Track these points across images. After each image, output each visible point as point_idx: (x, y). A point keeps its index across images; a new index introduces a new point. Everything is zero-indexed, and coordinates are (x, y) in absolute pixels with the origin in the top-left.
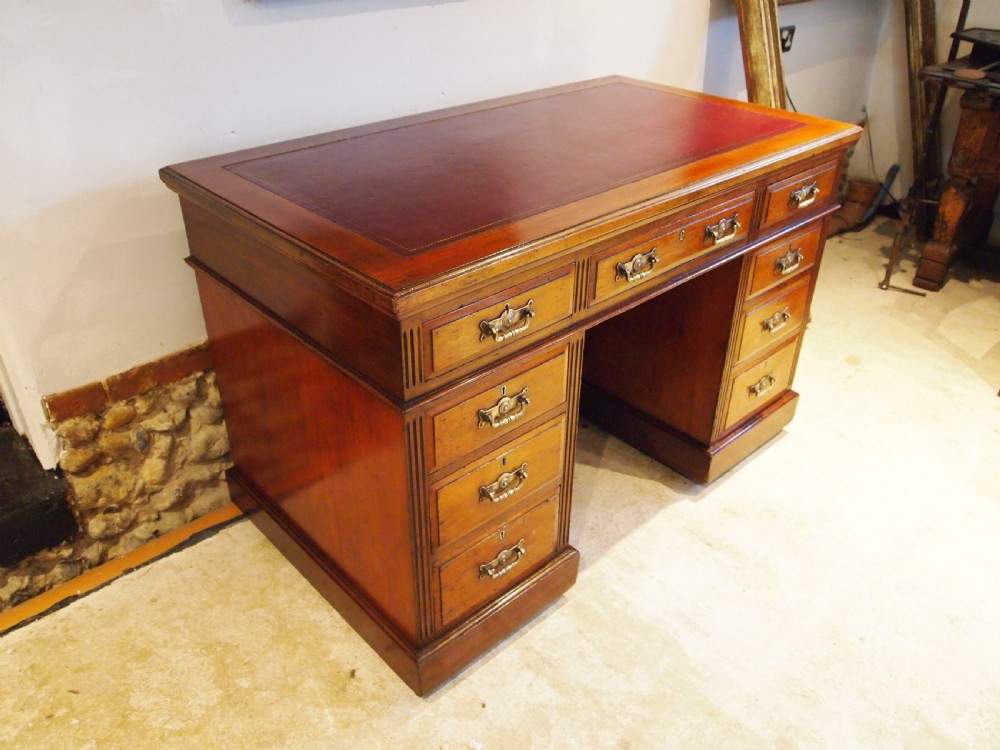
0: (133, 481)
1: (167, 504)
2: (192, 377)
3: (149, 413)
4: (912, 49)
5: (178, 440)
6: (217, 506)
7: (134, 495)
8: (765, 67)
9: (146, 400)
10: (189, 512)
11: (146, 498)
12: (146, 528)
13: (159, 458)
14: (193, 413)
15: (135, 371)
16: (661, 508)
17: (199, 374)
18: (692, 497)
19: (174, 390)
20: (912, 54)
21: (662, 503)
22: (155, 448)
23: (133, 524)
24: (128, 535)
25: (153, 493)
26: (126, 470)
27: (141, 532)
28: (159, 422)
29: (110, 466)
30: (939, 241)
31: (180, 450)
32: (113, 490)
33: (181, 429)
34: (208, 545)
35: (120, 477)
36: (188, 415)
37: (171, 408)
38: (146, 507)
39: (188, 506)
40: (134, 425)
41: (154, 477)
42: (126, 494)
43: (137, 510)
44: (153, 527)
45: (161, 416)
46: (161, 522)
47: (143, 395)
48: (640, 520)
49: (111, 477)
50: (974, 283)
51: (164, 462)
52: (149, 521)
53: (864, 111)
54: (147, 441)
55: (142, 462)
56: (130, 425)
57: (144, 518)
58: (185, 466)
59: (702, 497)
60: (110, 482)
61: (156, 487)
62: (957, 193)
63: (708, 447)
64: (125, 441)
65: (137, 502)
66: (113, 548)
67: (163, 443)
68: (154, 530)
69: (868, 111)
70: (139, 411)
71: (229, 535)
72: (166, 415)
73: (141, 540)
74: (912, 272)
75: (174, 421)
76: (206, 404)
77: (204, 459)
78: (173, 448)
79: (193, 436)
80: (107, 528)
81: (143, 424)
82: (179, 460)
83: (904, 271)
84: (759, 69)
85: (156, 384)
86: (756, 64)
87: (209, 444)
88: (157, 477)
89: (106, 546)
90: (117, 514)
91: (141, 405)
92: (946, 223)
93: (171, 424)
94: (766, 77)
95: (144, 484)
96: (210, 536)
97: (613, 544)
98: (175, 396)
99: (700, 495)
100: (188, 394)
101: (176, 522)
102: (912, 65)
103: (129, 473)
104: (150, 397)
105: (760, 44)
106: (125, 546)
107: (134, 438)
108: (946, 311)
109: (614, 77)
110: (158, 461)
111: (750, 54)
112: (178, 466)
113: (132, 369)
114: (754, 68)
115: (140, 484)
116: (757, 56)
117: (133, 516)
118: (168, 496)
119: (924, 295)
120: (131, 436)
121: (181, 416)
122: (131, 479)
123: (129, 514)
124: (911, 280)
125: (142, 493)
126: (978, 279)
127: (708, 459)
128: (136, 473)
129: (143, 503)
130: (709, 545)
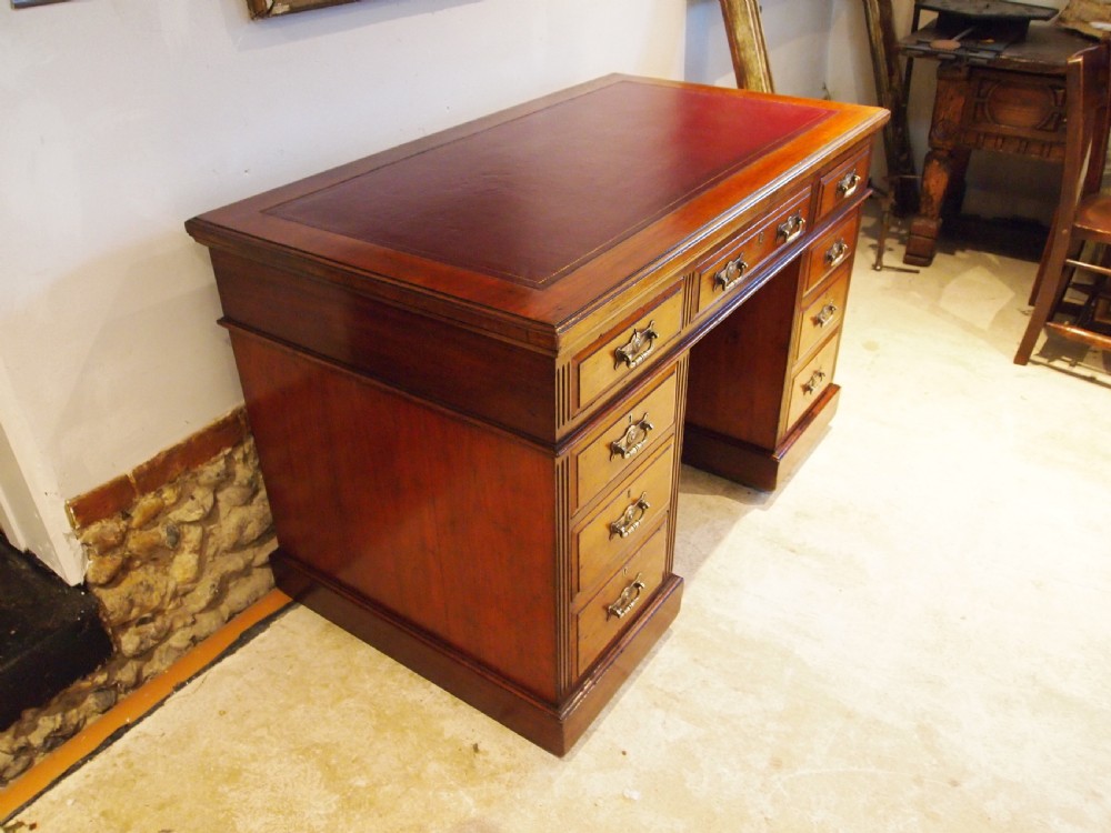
0: (165, 583)
1: (203, 604)
2: (221, 454)
3: (180, 499)
4: (871, 21)
5: (208, 529)
6: (255, 600)
7: (167, 599)
8: (753, 53)
9: (173, 488)
10: (225, 609)
11: (178, 600)
12: (182, 635)
13: (191, 552)
14: (221, 496)
15: (162, 457)
16: (734, 522)
17: (228, 451)
18: (761, 506)
19: (202, 472)
20: (872, 27)
21: (734, 517)
22: (186, 542)
23: (169, 632)
24: (163, 647)
25: (185, 595)
26: (156, 571)
27: (178, 640)
28: (189, 512)
29: (139, 570)
30: (926, 215)
31: (211, 540)
32: (146, 597)
33: (211, 516)
34: (262, 641)
35: (151, 582)
36: (216, 501)
37: (199, 493)
38: (180, 612)
39: (222, 603)
40: (161, 519)
41: (187, 576)
42: (159, 599)
43: (171, 617)
44: (189, 632)
45: (189, 504)
46: (196, 626)
47: (172, 482)
48: (717, 539)
49: (141, 583)
50: (959, 254)
51: (197, 556)
52: (185, 626)
53: (825, 88)
54: (177, 537)
55: (172, 560)
56: (157, 520)
57: (179, 624)
58: (217, 558)
59: (771, 505)
60: (142, 589)
61: (189, 586)
62: (939, 165)
63: (773, 452)
64: (156, 538)
65: (171, 607)
66: (148, 664)
67: (193, 535)
68: (191, 635)
69: (829, 88)
70: (167, 502)
71: (283, 627)
72: (194, 502)
73: (179, 650)
74: (902, 250)
75: (203, 506)
76: (235, 483)
77: (237, 547)
78: (205, 538)
79: (223, 523)
80: (142, 643)
81: (171, 516)
82: (210, 551)
83: (890, 250)
84: (748, 56)
85: (185, 467)
86: (744, 50)
87: (241, 528)
88: (190, 575)
89: (139, 663)
90: (151, 625)
91: (169, 495)
92: (931, 197)
93: (201, 511)
94: (755, 63)
95: (177, 585)
96: (262, 631)
97: (698, 566)
98: (203, 479)
99: (767, 504)
100: (218, 475)
101: (214, 623)
102: (873, 38)
103: (159, 574)
104: (178, 485)
105: (746, 30)
106: (161, 660)
107: (164, 534)
108: (942, 286)
109: (614, 75)
110: (190, 556)
111: (737, 41)
112: (210, 559)
113: (159, 455)
114: (742, 54)
115: (172, 586)
116: (744, 42)
117: (168, 624)
118: (203, 593)
119: (917, 272)
120: (161, 533)
121: (209, 502)
122: (161, 582)
123: (164, 622)
124: (902, 259)
125: (175, 595)
126: (963, 250)
127: (776, 464)
128: (166, 574)
129: (178, 607)
130: (793, 551)
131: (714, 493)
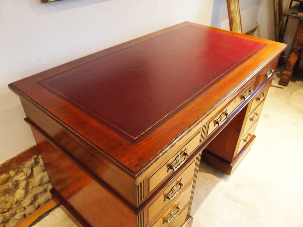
0: (12, 199)
1: (27, 204)
2: (33, 158)
3: (17, 174)
5: (29, 181)
6: (47, 201)
7: (14, 204)
8: (236, 15)
9: (14, 170)
10: (36, 204)
11: (18, 204)
12: (20, 214)
13: (22, 189)
14: (34, 169)
15: (8, 162)
17: (35, 156)
18: (224, 180)
19: (25, 164)
22: (20, 186)
23: (15, 214)
24: (13, 218)
25: (21, 201)
26: (9, 196)
27: (18, 216)
28: (21, 177)
29: (2, 197)
30: (288, 70)
31: (30, 184)
32: (4, 206)
33: (31, 176)
34: (45, 220)
35: (7, 200)
36: (32, 170)
37: (25, 170)
38: (19, 207)
39: (36, 202)
41: (21, 197)
42: (10, 205)
43: (15, 209)
44: (23, 213)
45: (21, 174)
46: (25, 211)
48: (208, 193)
49: (3, 201)
50: (297, 82)
51: (24, 190)
52: (21, 211)
54: (17, 185)
55: (15, 192)
56: (9, 180)
57: (18, 211)
58: (33, 189)
60: (3, 203)
61: (22, 199)
62: (295, 54)
63: (230, 163)
64: (7, 187)
65: (15, 206)
66: (8, 224)
67: (23, 184)
68: (23, 214)
69: (258, 23)
70: (11, 175)
71: (54, 215)
72: (23, 173)
73: (18, 220)
74: (278, 79)
75: (26, 175)
76: (39, 166)
77: (40, 185)
78: (28, 184)
79: (35, 178)
80: (4, 219)
81: (14, 179)
82: (30, 187)
83: (274, 79)
84: (234, 16)
85: (18, 164)
87: (42, 180)
88: (22, 196)
89: (4, 224)
90: (7, 213)
91: (12, 173)
92: (290, 64)
93: (25, 177)
94: (236, 18)
95: (17, 199)
96: (46, 216)
97: (200, 204)
98: (26, 166)
99: (227, 179)
100: (31, 165)
101: (32, 209)
103: (10, 197)
104: (16, 169)
105: (234, 6)
106: (12, 222)
107: (11, 185)
108: (291, 94)
109: (186, 22)
110: (22, 191)
111: (230, 10)
112: (31, 189)
113: (7, 161)
114: (232, 15)
115: (15, 200)
116: (233, 11)
117: (14, 212)
118: (28, 200)
119: (283, 88)
120: (10, 184)
121: (29, 172)
122: (11, 199)
123: (12, 212)
124: (278, 82)
125: (17, 202)
127: (231, 168)
128: (13, 196)
129: (18, 206)
131: (208, 172)
